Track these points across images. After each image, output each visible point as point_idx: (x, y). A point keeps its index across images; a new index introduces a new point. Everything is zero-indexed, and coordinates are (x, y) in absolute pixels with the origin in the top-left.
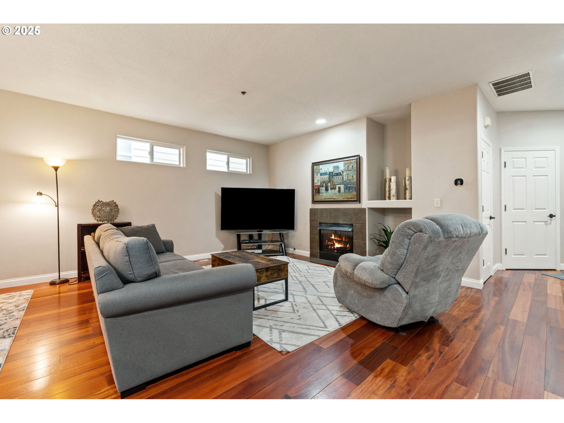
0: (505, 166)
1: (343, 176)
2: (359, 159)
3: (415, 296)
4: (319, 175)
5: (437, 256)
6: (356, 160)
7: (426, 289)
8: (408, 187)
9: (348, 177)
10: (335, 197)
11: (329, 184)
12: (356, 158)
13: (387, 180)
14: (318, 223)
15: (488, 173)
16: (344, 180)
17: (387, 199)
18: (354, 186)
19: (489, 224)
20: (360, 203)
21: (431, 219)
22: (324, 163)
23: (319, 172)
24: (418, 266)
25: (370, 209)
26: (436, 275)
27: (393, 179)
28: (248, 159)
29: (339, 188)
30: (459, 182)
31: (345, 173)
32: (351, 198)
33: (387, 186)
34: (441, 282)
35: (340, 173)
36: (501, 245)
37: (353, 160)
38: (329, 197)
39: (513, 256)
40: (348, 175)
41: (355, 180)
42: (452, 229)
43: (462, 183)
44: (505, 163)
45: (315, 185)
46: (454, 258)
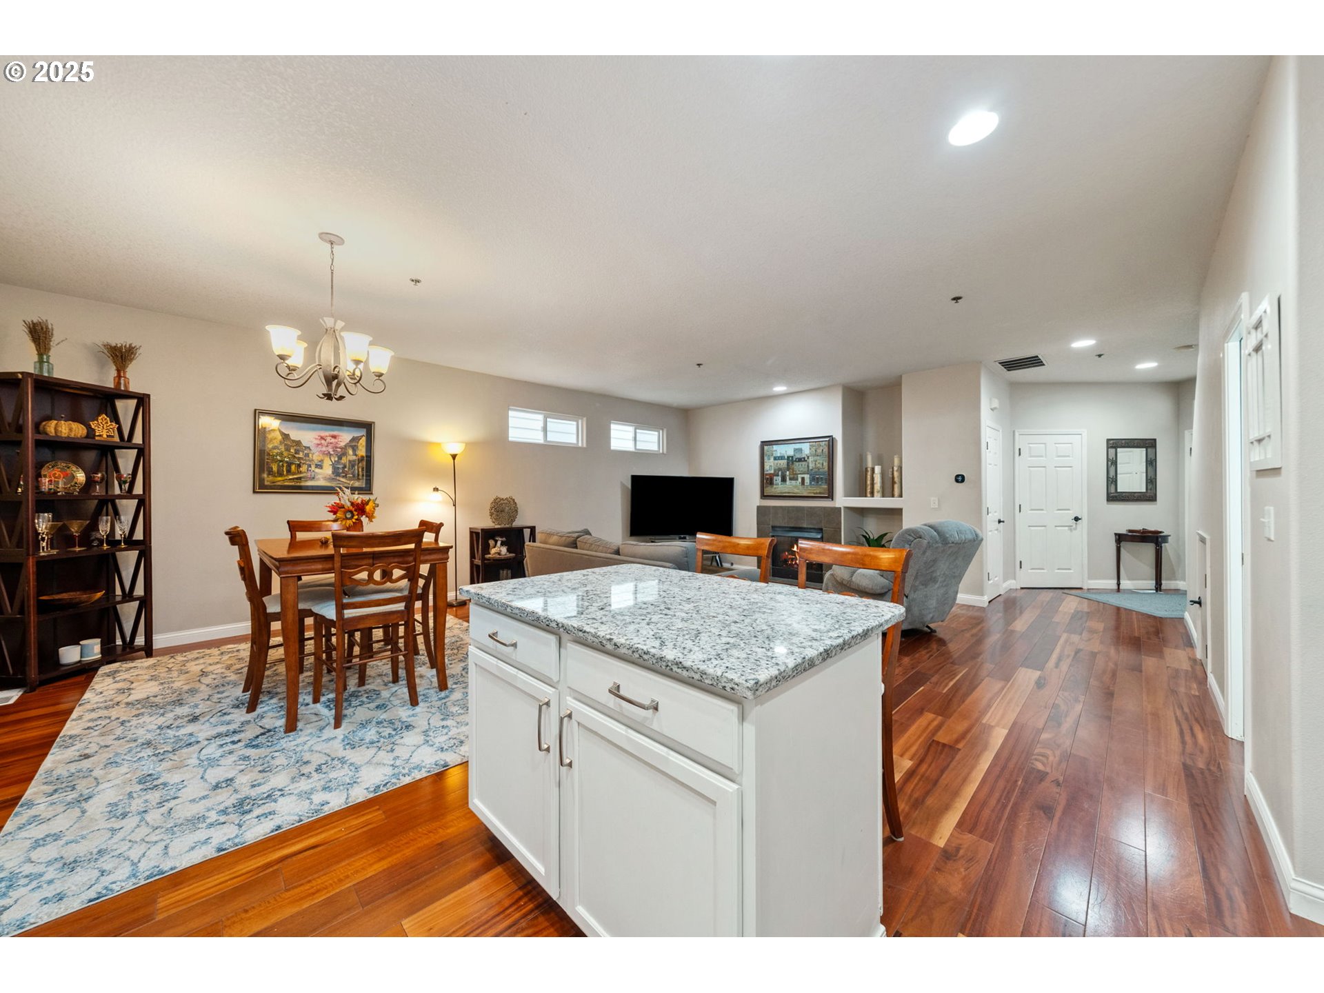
0: (1020, 454)
1: (808, 463)
2: (831, 441)
3: (914, 600)
4: (772, 459)
5: (935, 561)
6: (827, 442)
7: (925, 593)
8: (896, 479)
9: (815, 464)
10: (796, 491)
11: (788, 473)
12: (827, 439)
13: (869, 469)
14: (770, 526)
15: (996, 465)
16: (810, 468)
17: (869, 495)
18: (826, 477)
19: (997, 530)
20: (833, 500)
21: (929, 526)
22: (780, 443)
23: (772, 455)
24: (918, 570)
25: (846, 508)
26: (934, 580)
27: (878, 469)
28: (661, 432)
29: (803, 479)
30: (960, 479)
31: (811, 459)
32: (820, 493)
33: (869, 477)
34: (938, 588)
35: (804, 458)
36: (1015, 557)
37: (824, 443)
38: (787, 491)
39: (1030, 571)
40: (816, 461)
41: (826, 469)
42: (948, 536)
43: (963, 480)
44: (1020, 449)
45: (765, 473)
46: (950, 563)
